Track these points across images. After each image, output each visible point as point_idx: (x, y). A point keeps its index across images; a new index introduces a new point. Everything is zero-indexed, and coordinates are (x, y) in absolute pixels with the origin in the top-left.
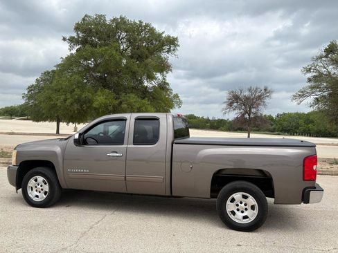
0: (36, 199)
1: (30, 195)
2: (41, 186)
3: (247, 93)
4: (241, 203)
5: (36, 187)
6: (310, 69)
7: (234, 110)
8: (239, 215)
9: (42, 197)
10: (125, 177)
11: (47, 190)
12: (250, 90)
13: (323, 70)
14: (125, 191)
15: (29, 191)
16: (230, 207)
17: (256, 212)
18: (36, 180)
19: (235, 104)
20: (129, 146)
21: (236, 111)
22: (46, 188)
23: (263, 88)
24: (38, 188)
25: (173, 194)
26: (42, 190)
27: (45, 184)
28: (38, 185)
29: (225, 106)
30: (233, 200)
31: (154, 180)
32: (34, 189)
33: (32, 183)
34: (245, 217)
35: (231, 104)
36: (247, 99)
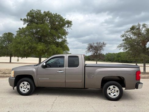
0: (24, 92)
1: (21, 90)
2: (26, 86)
3: (95, 45)
4: (113, 90)
5: (24, 87)
6: (124, 36)
7: (90, 52)
8: (112, 94)
9: (27, 91)
10: (65, 81)
11: (29, 88)
12: (97, 43)
13: (128, 36)
14: (65, 87)
15: (20, 89)
16: (108, 91)
17: (119, 93)
18: (24, 84)
19: (91, 49)
20: (66, 68)
21: (91, 52)
22: (29, 87)
23: (102, 43)
24: (25, 87)
25: (85, 87)
26: (26, 88)
27: (28, 85)
28: (25, 85)
29: (87, 50)
30: (109, 89)
31: (78, 82)
32: (23, 88)
33: (21, 85)
34: (114, 95)
35: (89, 49)
36: (96, 47)
